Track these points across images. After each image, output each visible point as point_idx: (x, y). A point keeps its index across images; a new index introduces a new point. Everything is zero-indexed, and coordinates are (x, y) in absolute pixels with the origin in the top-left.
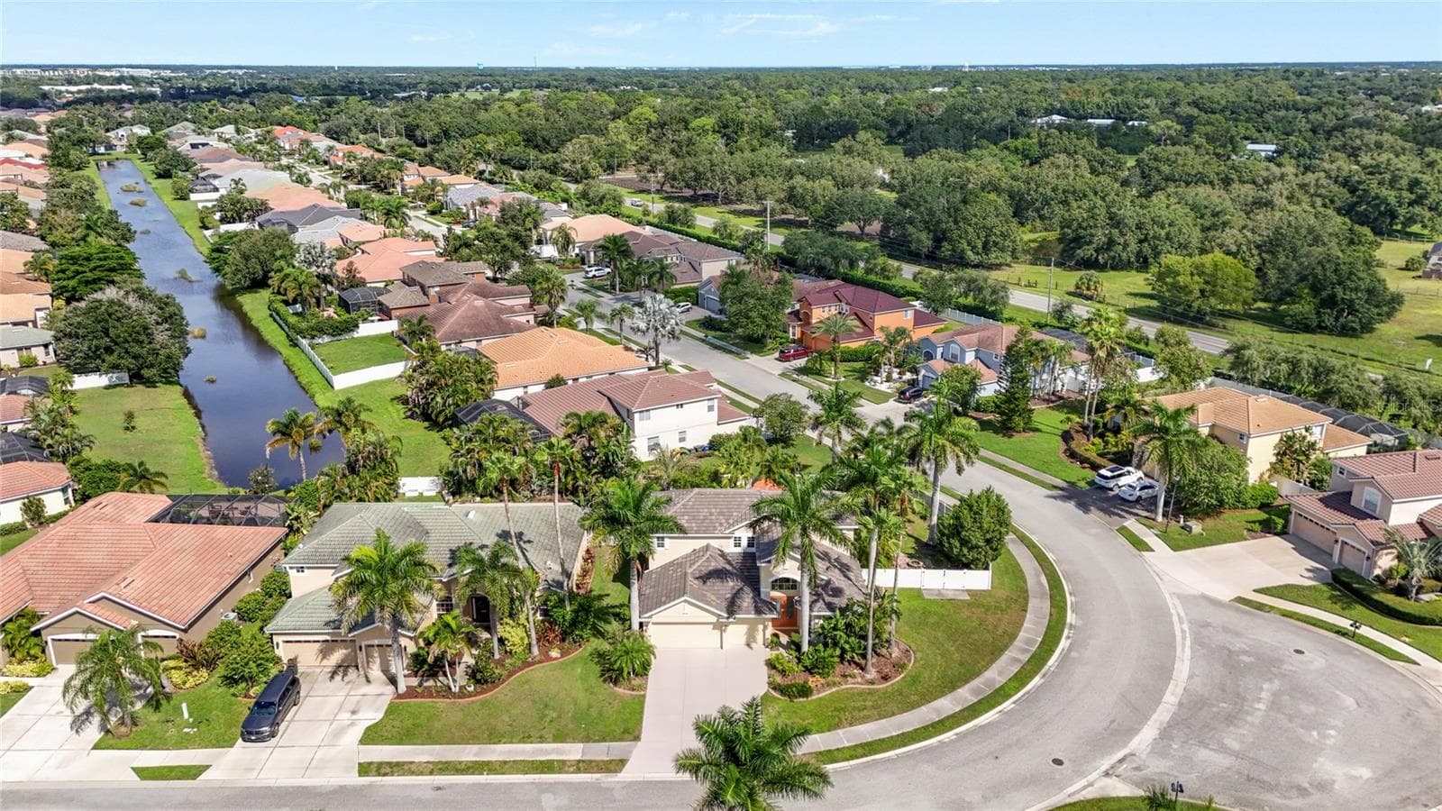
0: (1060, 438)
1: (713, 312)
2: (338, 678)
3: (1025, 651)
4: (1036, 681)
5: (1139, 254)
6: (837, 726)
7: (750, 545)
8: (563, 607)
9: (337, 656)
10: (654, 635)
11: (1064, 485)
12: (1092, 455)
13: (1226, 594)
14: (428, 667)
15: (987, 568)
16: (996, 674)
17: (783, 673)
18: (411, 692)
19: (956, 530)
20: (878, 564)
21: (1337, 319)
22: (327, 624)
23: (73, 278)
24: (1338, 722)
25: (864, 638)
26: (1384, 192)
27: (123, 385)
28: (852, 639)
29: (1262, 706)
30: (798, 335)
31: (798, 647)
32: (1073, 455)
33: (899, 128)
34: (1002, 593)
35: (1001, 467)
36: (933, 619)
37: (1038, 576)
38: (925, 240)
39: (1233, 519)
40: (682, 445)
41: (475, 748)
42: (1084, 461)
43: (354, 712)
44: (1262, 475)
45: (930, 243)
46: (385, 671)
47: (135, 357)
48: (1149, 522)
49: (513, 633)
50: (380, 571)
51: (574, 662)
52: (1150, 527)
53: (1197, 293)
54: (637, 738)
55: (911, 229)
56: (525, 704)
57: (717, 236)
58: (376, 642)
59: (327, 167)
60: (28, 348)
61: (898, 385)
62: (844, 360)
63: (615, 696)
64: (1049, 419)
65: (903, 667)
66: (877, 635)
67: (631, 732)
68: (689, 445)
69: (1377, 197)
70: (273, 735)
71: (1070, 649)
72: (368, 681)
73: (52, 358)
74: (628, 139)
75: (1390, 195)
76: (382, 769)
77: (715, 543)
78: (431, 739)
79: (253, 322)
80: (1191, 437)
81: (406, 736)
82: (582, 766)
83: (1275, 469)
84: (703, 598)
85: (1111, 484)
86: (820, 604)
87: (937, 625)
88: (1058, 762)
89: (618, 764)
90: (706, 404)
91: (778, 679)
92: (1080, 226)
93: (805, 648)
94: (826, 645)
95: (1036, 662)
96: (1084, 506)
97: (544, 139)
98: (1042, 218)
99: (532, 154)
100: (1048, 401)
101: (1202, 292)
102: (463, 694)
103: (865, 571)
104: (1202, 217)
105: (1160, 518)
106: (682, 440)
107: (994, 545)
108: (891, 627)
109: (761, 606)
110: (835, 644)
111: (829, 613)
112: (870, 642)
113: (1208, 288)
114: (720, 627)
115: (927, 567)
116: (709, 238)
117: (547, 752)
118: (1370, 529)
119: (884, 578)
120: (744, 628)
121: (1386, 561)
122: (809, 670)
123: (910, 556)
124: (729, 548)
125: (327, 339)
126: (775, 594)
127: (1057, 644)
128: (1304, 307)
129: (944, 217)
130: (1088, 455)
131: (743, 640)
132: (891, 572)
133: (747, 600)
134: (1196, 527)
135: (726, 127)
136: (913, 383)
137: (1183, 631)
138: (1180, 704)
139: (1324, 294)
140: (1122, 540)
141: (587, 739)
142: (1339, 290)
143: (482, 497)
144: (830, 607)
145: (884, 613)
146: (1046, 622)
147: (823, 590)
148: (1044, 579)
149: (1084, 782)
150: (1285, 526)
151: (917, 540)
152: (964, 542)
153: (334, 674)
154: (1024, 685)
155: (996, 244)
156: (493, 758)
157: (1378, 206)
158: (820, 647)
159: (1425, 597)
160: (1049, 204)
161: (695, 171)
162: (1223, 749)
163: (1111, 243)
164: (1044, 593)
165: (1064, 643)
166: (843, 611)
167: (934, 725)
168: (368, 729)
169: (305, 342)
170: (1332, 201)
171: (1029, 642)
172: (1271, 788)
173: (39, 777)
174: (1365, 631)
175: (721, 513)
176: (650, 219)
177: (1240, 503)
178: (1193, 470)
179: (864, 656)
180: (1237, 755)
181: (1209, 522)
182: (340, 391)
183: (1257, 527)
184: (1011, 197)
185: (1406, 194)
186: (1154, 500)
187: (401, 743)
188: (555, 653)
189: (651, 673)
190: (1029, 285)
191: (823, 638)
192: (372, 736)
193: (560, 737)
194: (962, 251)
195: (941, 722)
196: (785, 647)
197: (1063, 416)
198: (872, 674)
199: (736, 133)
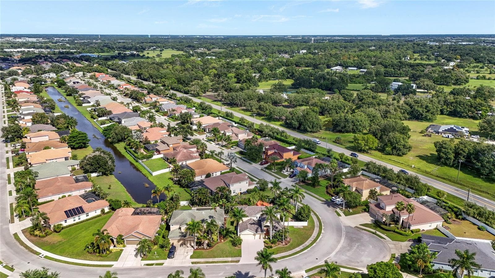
0: (325, 188)
1: (242, 149)
2: (182, 246)
3: (313, 238)
4: (315, 244)
5: (353, 129)
6: (277, 254)
7: (259, 218)
8: (224, 231)
9: (181, 242)
10: (242, 237)
11: (325, 200)
12: (332, 193)
13: (353, 226)
14: (199, 243)
15: (306, 221)
16: (307, 243)
17: (267, 244)
18: (197, 249)
19: (300, 213)
20: (285, 221)
21: (397, 152)
22: (180, 236)
23: (74, 142)
24: (367, 251)
25: (282, 237)
26: (419, 109)
27: (100, 175)
28: (280, 237)
29: (355, 248)
30: (265, 157)
31: (270, 239)
32: (328, 193)
33: (290, 74)
34: (310, 226)
35: (312, 196)
36: (296, 232)
37: (317, 222)
38: (296, 124)
39: (359, 208)
40: (240, 191)
41: (212, 259)
42: (330, 194)
43: (187, 253)
44: (366, 198)
45: (298, 125)
46: (190, 245)
47: (105, 169)
48: (341, 209)
49: (215, 237)
50: (193, 226)
51: (226, 242)
52: (342, 211)
53: (363, 145)
54: (241, 256)
55: (293, 121)
56: (219, 251)
57: (240, 122)
58: (189, 239)
59: (117, 90)
60: (74, 166)
61: (290, 173)
62: (276, 165)
63: (236, 249)
64: (323, 182)
65: (290, 242)
66: (285, 236)
67: (240, 255)
68: (242, 191)
69: (417, 110)
70: (174, 257)
71: (322, 238)
72: (188, 247)
73: (79, 168)
74: (209, 82)
75: (420, 110)
76: (195, 263)
77: (252, 218)
78: (203, 257)
79: (122, 153)
80: (349, 192)
81: (198, 257)
82: (232, 262)
83: (369, 197)
84: (251, 229)
85: (335, 200)
86: (274, 230)
87: (296, 233)
88: (317, 259)
89: (238, 261)
90: (246, 182)
91: (266, 245)
92: (337, 122)
93: (271, 239)
94: (275, 238)
95: (315, 240)
96: (329, 206)
97: (183, 81)
98: (329, 114)
99: (181, 86)
100: (324, 177)
101: (365, 144)
102: (207, 249)
103: (282, 222)
104: (370, 117)
105: (344, 209)
106: (240, 190)
107: (308, 216)
108: (287, 235)
109: (262, 231)
110: (277, 238)
111: (275, 232)
112: (283, 237)
113: (366, 144)
114: (254, 235)
115: (295, 221)
116: (238, 122)
117: (225, 259)
118: (382, 211)
119: (286, 224)
120: (259, 235)
121: (384, 219)
122: (272, 243)
123: (291, 218)
124: (255, 219)
125: (145, 160)
126: (265, 228)
127: (319, 237)
128: (388, 149)
129: (301, 118)
130: (331, 193)
131: (259, 237)
132: (287, 222)
133: (259, 230)
134: (351, 211)
135: (238, 75)
136: (293, 172)
137: (344, 234)
138: (340, 248)
139: (394, 146)
140: (335, 214)
141: (232, 257)
142: (397, 145)
143: (198, 206)
144: (275, 231)
145: (286, 232)
146: (318, 232)
147: (274, 227)
148: (318, 223)
149: (321, 262)
150: (369, 210)
151: (293, 215)
152: (302, 216)
153: (181, 246)
154: (312, 245)
155: (315, 126)
156: (216, 261)
157: (417, 112)
158: (274, 239)
159: (391, 226)
160: (331, 110)
161: (232, 97)
162: (346, 256)
163: (345, 126)
164: (318, 226)
165: (321, 237)
166: (278, 231)
167: (295, 253)
168: (191, 256)
169: (140, 161)
170: (406, 111)
171: (314, 236)
172: (353, 262)
173: (133, 266)
174: (378, 233)
175: (253, 212)
176: (220, 114)
177: (360, 205)
178: (350, 199)
179: (282, 240)
180: (349, 257)
181: (354, 209)
182: (154, 176)
183: (363, 210)
184: (321, 107)
185: (425, 110)
186: (343, 204)
187: (198, 258)
188: (222, 241)
189: (242, 244)
190: (324, 139)
191: (274, 237)
192: (192, 257)
193: (227, 257)
194: (307, 128)
195: (297, 252)
196: (267, 239)
197: (327, 182)
198: (284, 244)
199: (241, 77)
